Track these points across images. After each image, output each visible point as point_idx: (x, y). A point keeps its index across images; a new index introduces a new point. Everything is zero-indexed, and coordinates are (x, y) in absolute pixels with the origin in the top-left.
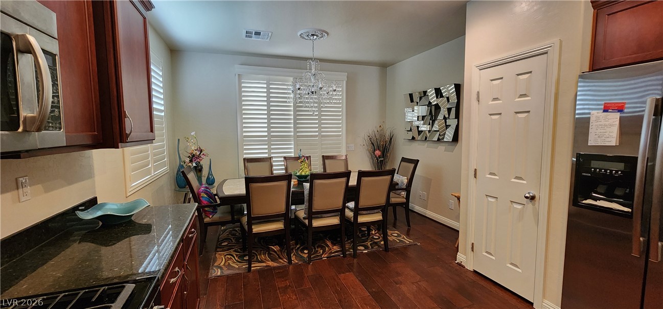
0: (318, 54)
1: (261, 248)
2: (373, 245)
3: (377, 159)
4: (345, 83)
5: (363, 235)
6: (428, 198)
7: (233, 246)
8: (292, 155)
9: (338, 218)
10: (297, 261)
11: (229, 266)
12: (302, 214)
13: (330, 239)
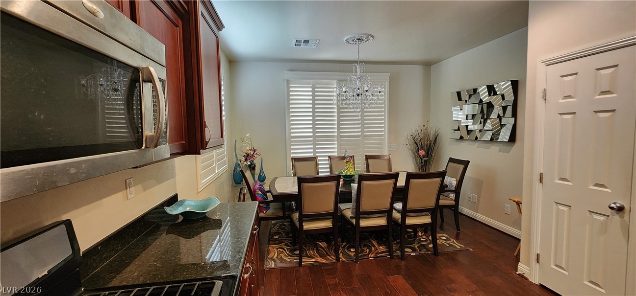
0: (363, 57)
1: (309, 243)
2: (421, 248)
3: (421, 159)
4: (387, 83)
5: (410, 237)
6: (478, 201)
7: (284, 240)
8: (336, 154)
9: (385, 218)
10: (344, 259)
11: (282, 260)
12: (349, 214)
13: (376, 239)
